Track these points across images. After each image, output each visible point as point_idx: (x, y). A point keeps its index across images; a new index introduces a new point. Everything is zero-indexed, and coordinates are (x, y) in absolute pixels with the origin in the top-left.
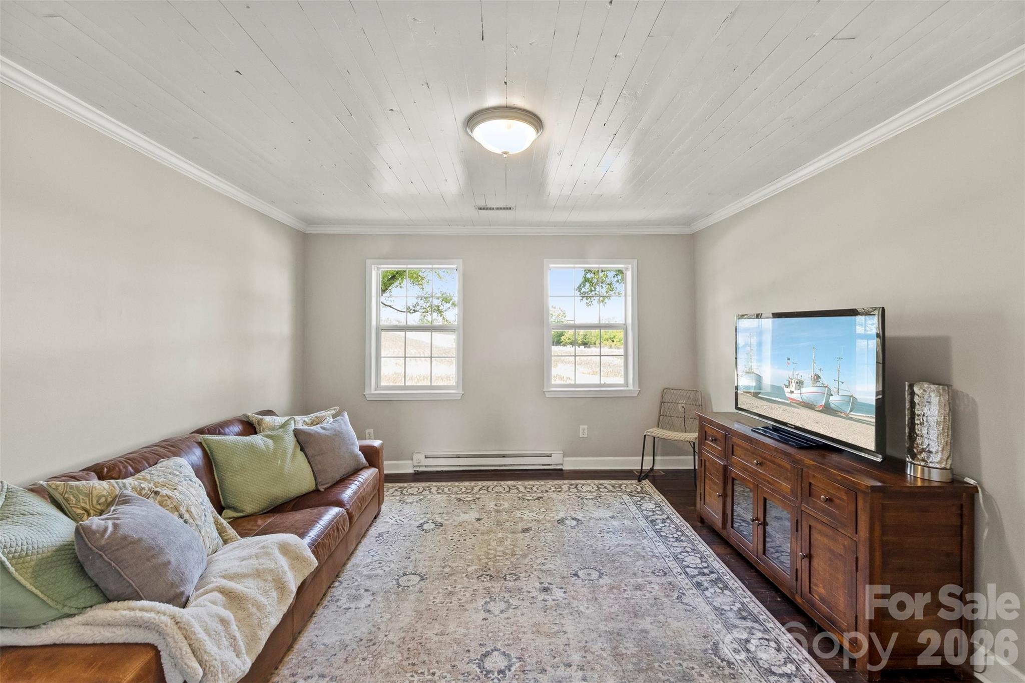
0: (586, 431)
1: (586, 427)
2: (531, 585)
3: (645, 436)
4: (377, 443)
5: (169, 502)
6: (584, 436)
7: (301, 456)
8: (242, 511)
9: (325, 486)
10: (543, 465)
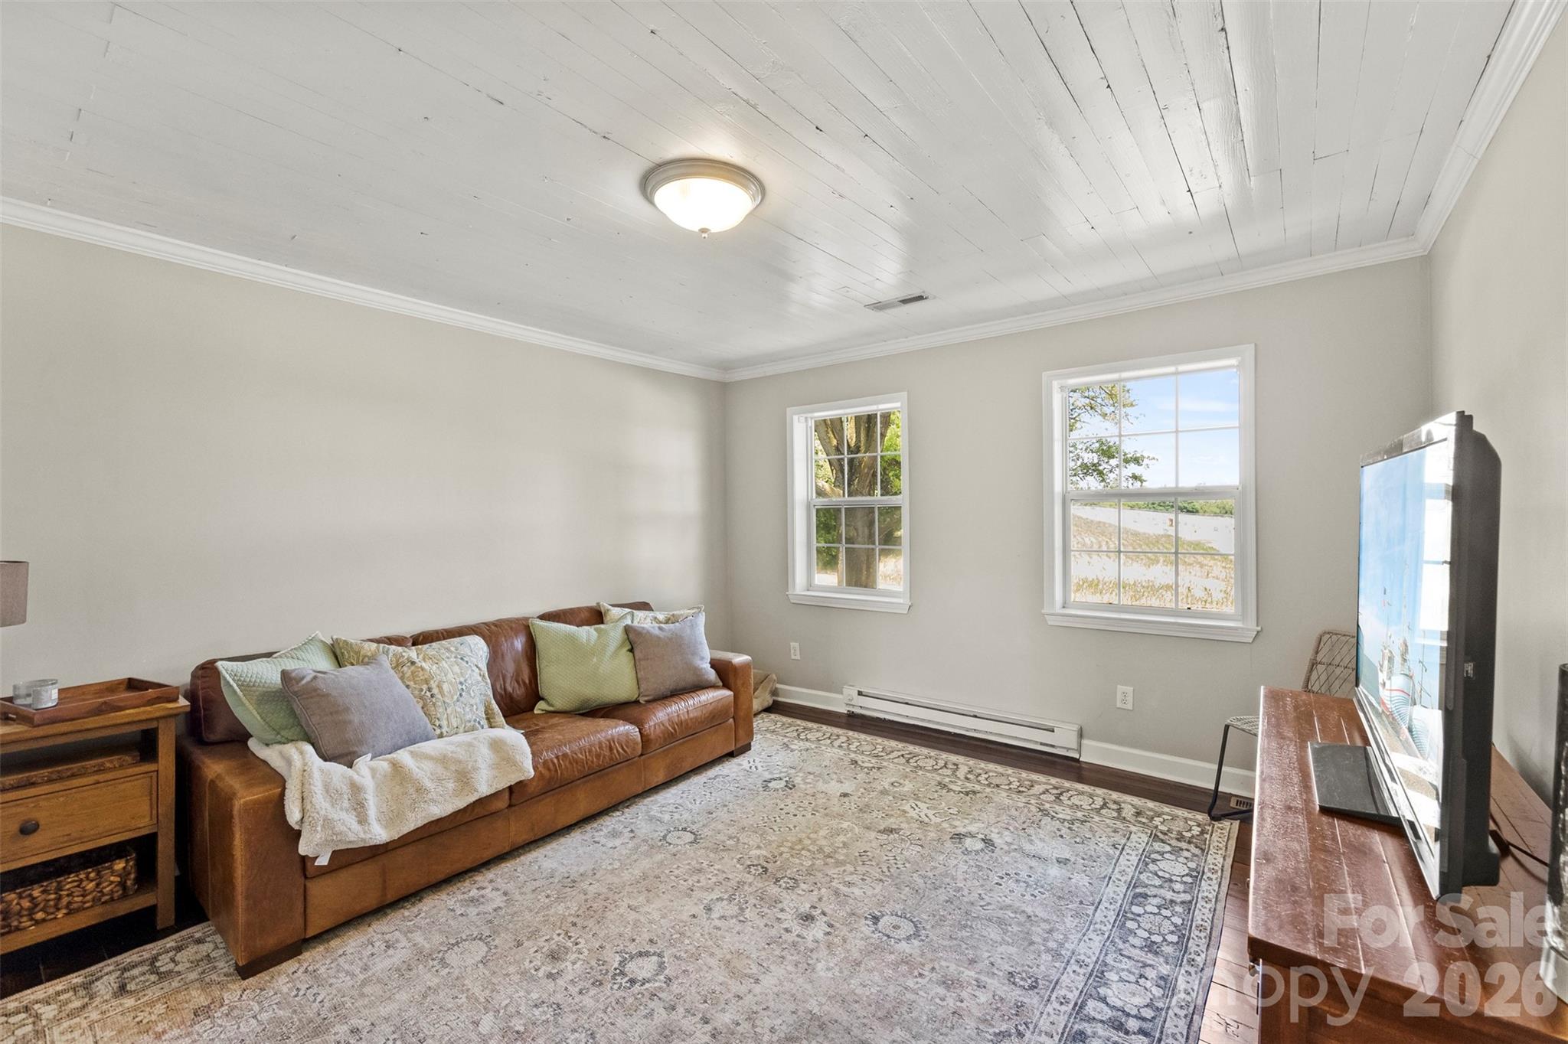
0: (1130, 699)
1: (1129, 689)
2: (796, 902)
3: (1227, 727)
4: (739, 659)
5: (421, 673)
6: (1124, 706)
7: (625, 657)
8: (552, 705)
9: (646, 698)
10: (1042, 744)
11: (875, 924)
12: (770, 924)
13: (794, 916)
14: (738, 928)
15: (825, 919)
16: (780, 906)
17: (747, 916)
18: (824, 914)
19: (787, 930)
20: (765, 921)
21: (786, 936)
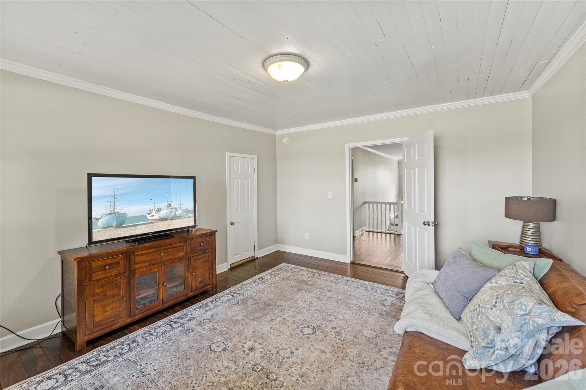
11: (226, 348)
12: (266, 346)
13: (256, 350)
14: (279, 345)
15: (244, 349)
16: (262, 355)
17: (276, 350)
18: (244, 351)
19: (260, 344)
20: (268, 348)
21: (260, 341)
